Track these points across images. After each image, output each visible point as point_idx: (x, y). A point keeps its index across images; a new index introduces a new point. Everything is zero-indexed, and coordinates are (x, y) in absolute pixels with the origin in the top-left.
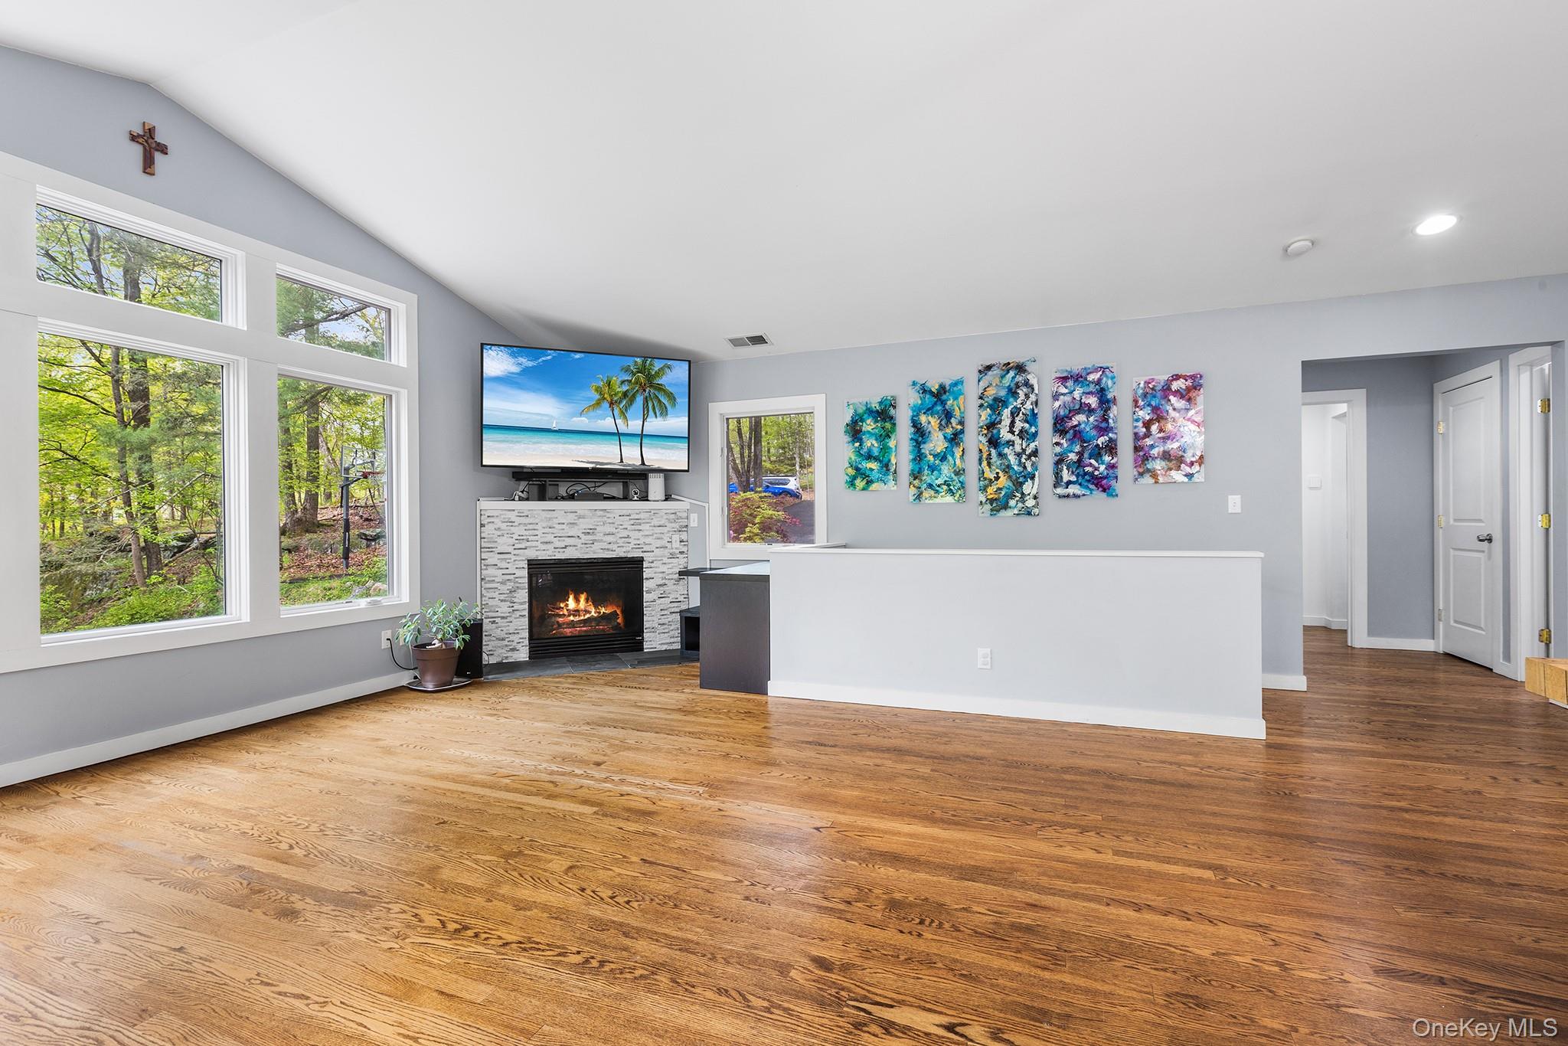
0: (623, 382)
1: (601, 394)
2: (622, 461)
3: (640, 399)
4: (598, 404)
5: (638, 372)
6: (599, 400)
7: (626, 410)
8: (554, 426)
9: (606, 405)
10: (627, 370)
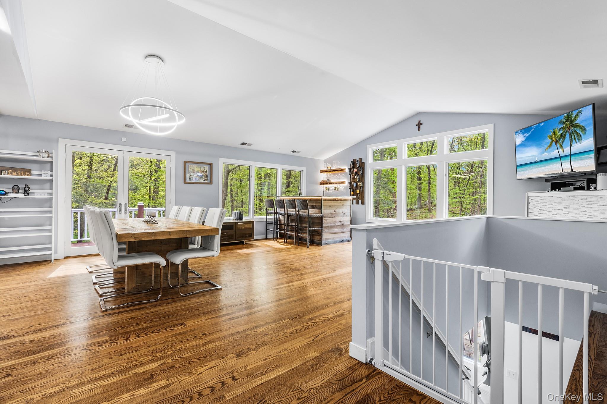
0: (560, 130)
1: (552, 139)
2: (562, 171)
3: (568, 136)
4: (551, 144)
5: (566, 121)
6: (551, 142)
7: (562, 144)
8: (537, 160)
9: (554, 144)
10: (561, 122)
